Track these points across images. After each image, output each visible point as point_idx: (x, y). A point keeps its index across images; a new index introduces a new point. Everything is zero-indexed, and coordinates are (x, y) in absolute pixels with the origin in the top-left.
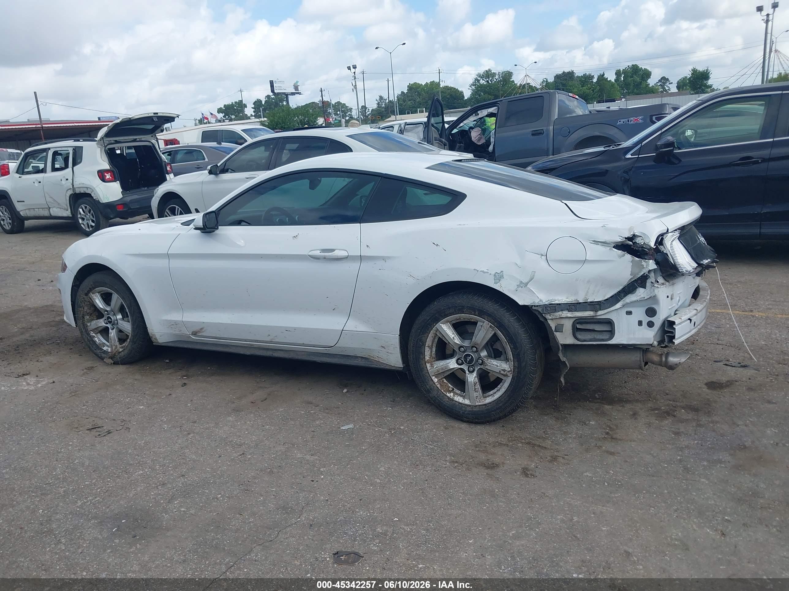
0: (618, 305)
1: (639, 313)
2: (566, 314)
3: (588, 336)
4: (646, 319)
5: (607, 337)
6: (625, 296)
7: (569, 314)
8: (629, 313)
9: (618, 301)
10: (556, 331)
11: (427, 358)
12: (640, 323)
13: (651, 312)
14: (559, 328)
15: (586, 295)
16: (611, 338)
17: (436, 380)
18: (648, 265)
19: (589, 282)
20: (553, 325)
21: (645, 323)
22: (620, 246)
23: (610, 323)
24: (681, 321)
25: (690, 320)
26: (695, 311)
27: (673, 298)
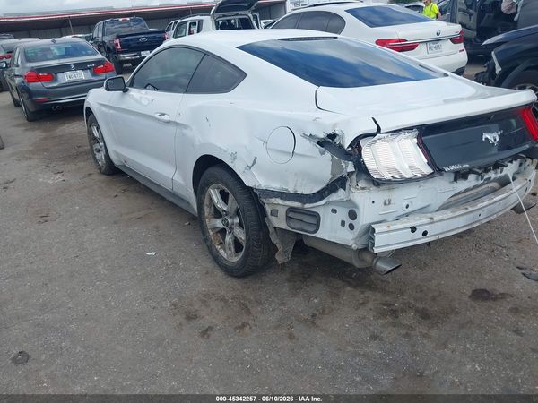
0: (323, 202)
1: (343, 214)
2: (277, 201)
3: (298, 225)
4: (348, 221)
5: (312, 230)
6: (329, 194)
7: (281, 202)
8: (334, 211)
9: (322, 198)
10: (272, 214)
11: (206, 214)
12: (343, 223)
13: (353, 215)
14: (274, 213)
15: (295, 186)
16: (316, 231)
17: (211, 233)
18: (347, 167)
19: (296, 174)
20: (268, 209)
21: (347, 224)
22: (322, 143)
23: (316, 216)
24: (387, 229)
25: (413, 229)
26: (429, 220)
27: (389, 203)
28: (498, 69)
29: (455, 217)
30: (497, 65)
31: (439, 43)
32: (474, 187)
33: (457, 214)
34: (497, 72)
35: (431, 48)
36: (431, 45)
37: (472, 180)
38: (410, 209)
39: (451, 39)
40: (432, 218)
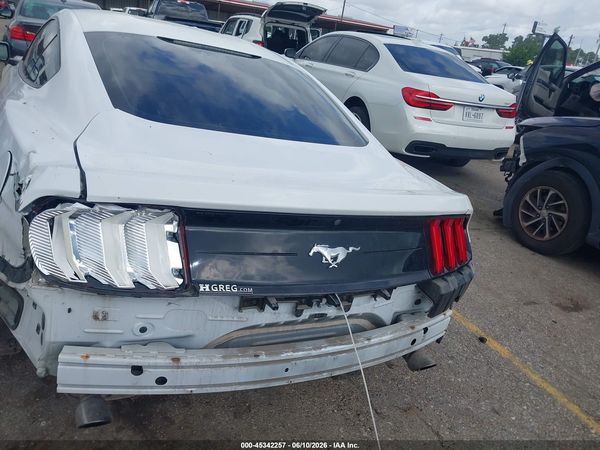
1: (40, 314)
4: (41, 328)
12: (38, 329)
13: (43, 321)
24: (82, 361)
25: (137, 370)
26: (169, 361)
27: (105, 318)
28: (523, 160)
29: (230, 366)
30: (522, 155)
31: (480, 111)
32: (287, 324)
33: (234, 361)
34: (520, 164)
35: (468, 115)
36: (470, 110)
37: (284, 312)
38: (146, 336)
39: (497, 110)
40: (176, 360)
